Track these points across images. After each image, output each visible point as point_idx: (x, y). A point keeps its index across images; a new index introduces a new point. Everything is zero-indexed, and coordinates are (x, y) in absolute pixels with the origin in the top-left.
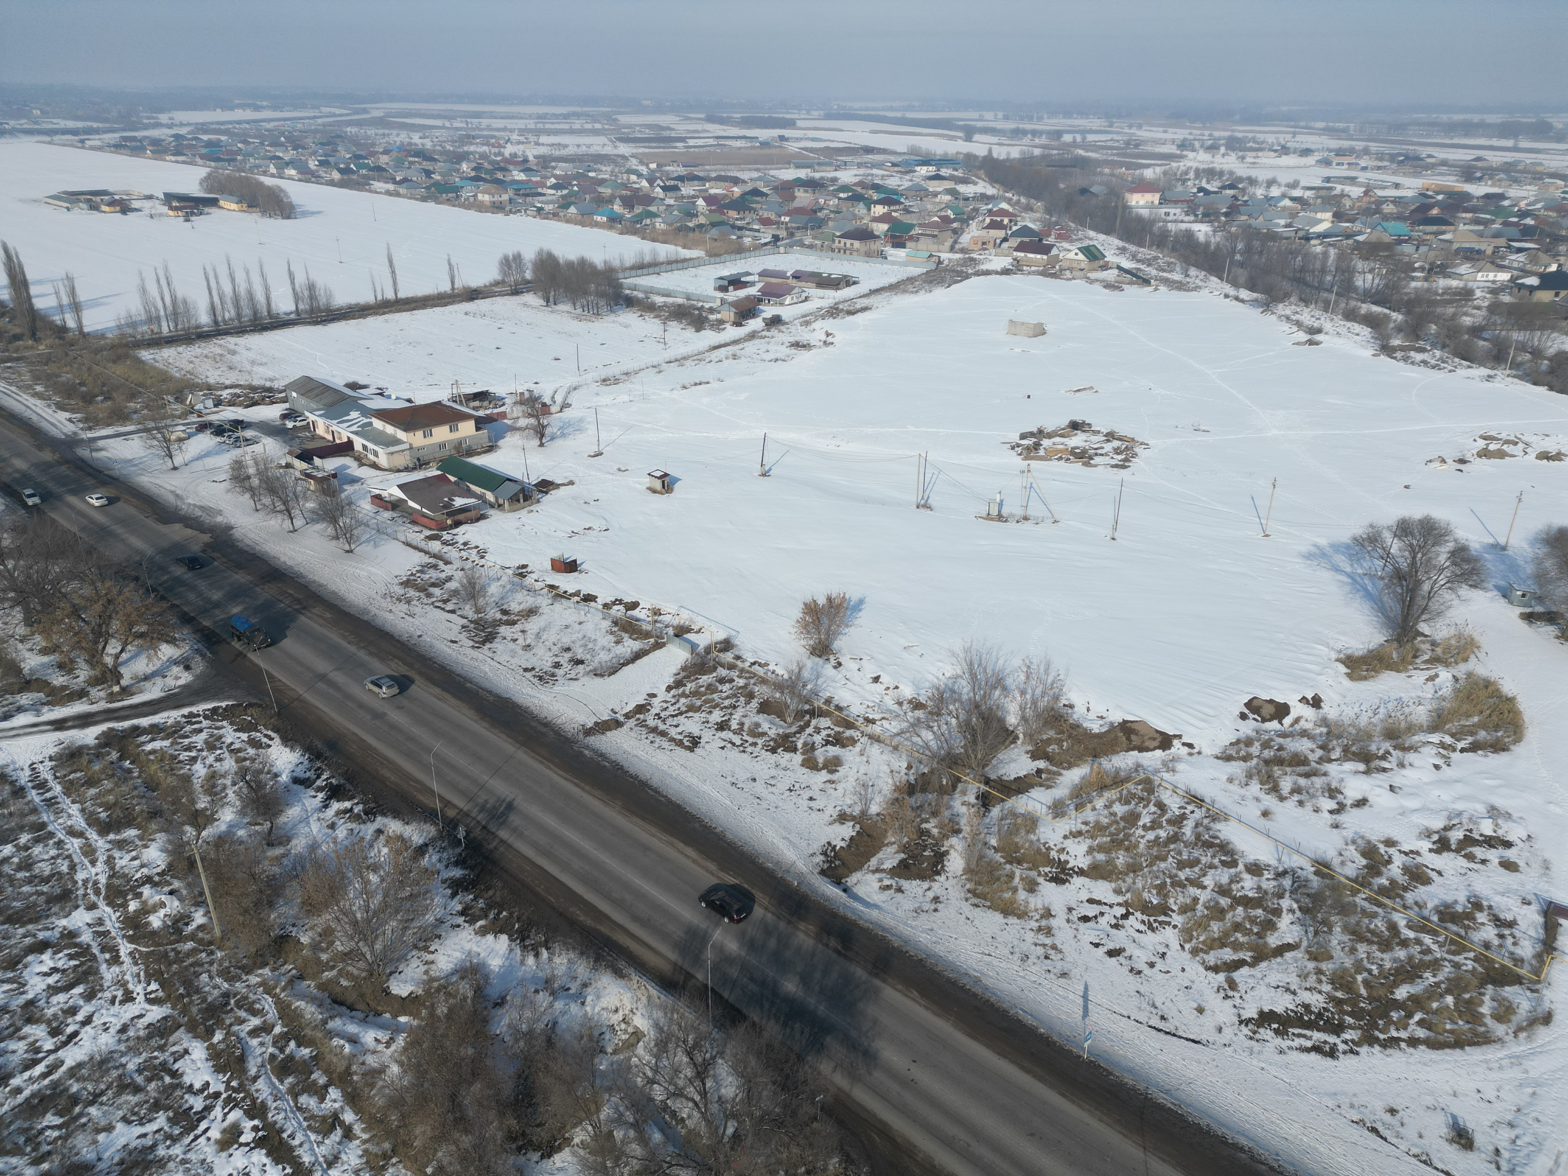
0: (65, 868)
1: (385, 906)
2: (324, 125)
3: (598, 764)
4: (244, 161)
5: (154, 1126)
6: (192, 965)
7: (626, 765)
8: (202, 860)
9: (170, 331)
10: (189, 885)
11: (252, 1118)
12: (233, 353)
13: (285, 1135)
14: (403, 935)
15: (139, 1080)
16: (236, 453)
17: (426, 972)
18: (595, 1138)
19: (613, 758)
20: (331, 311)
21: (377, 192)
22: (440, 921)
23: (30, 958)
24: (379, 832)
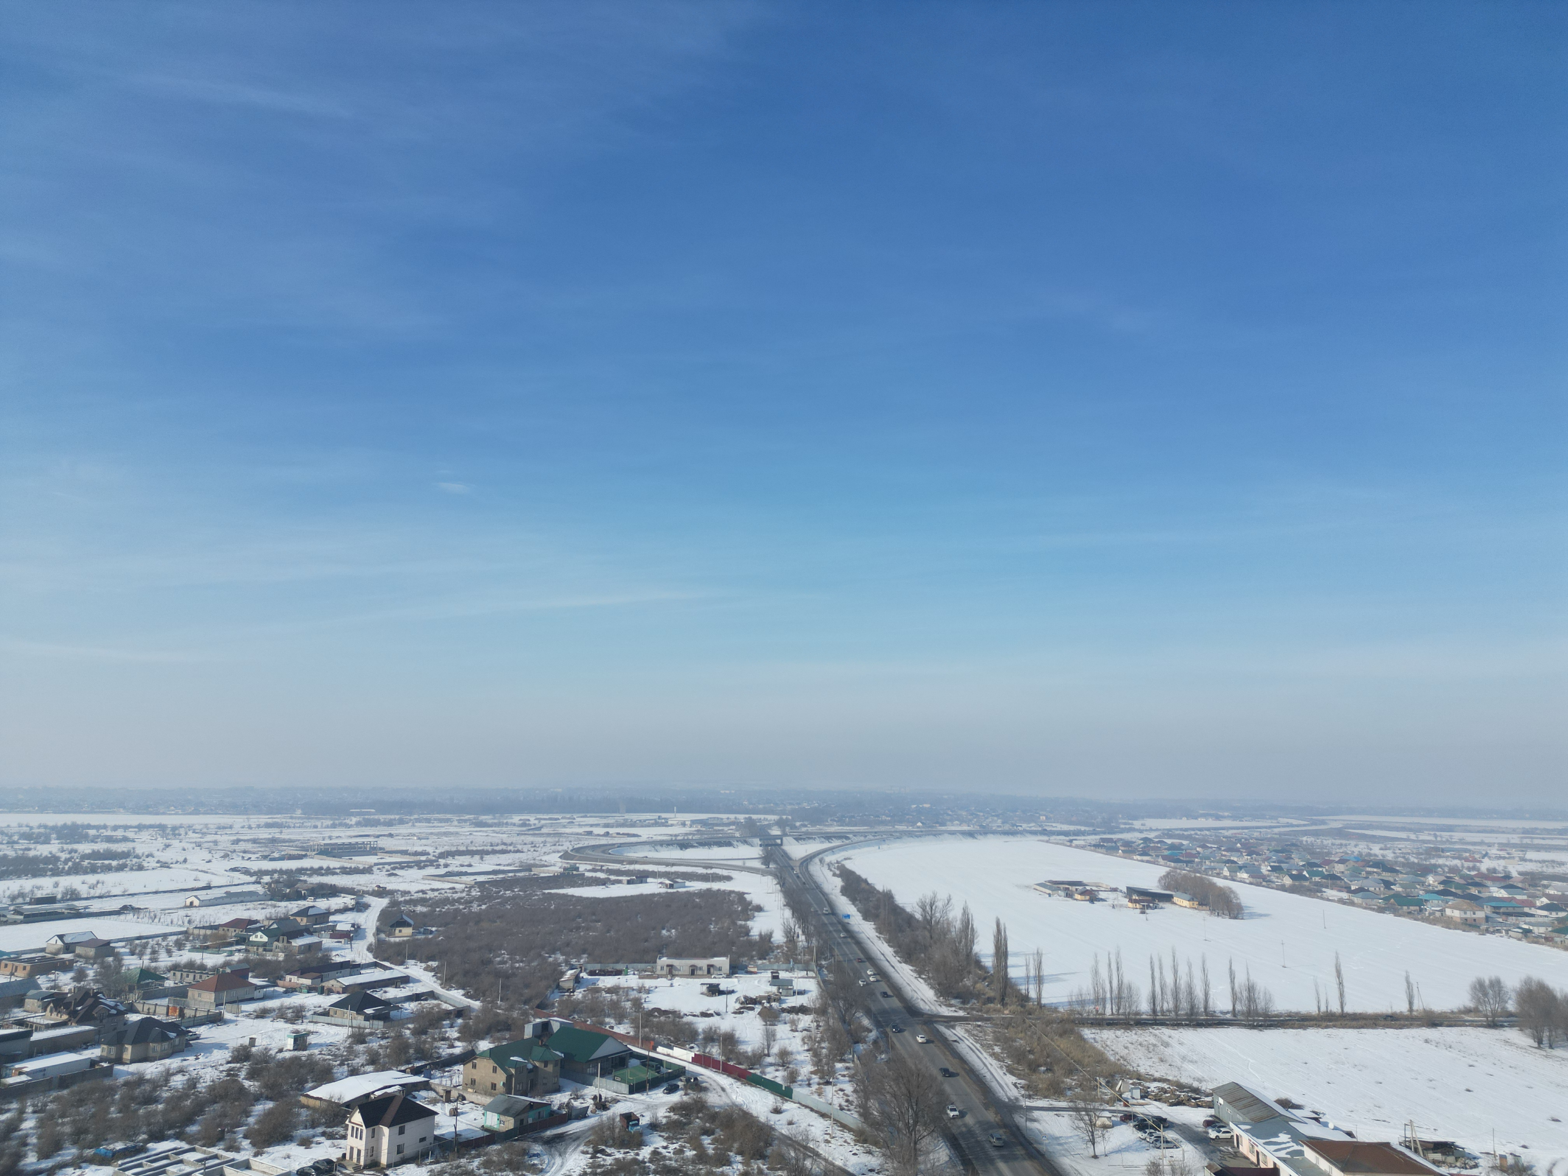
2: (1280, 834)
4: (1201, 863)
9: (1113, 1014)
12: (1166, 1045)
16: (1154, 1154)
20: (1268, 1016)
21: (1328, 900)
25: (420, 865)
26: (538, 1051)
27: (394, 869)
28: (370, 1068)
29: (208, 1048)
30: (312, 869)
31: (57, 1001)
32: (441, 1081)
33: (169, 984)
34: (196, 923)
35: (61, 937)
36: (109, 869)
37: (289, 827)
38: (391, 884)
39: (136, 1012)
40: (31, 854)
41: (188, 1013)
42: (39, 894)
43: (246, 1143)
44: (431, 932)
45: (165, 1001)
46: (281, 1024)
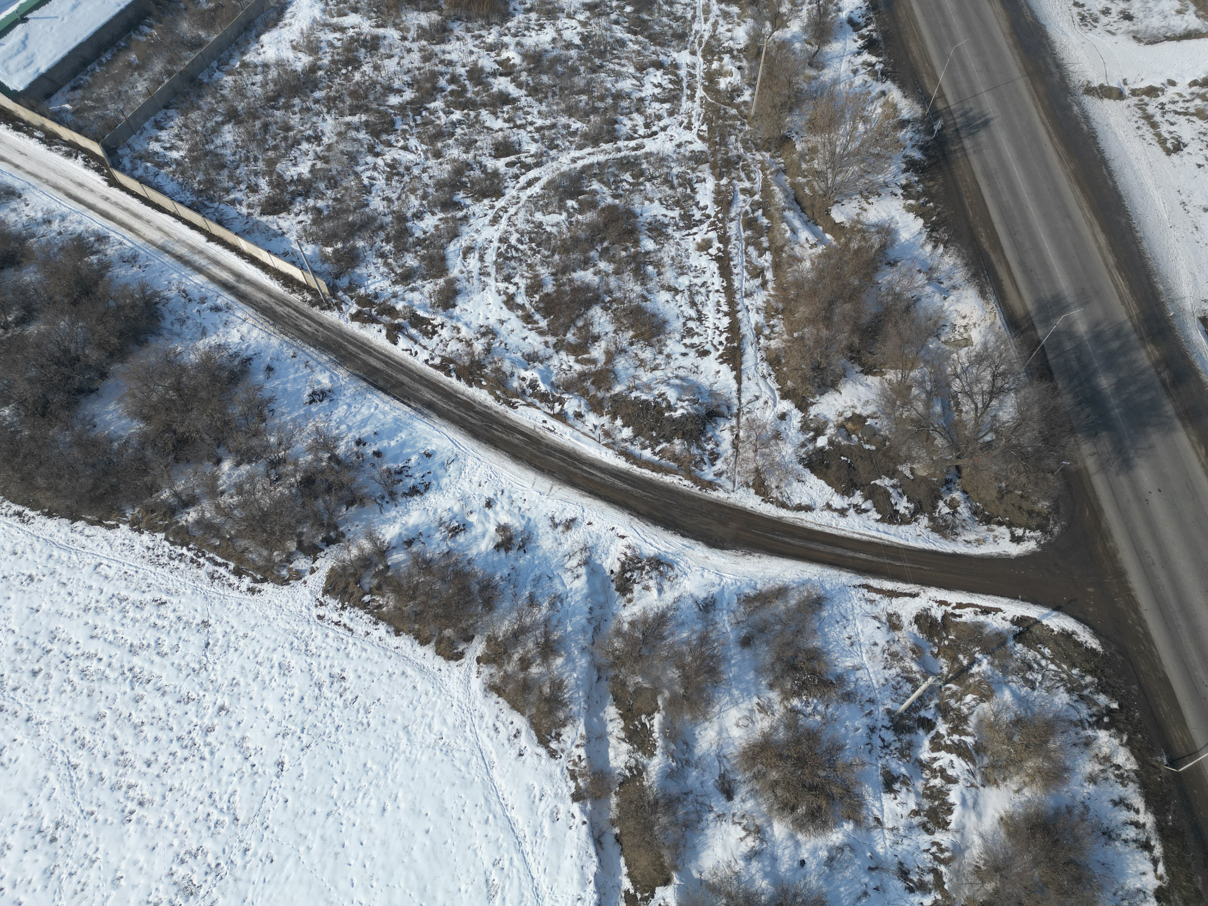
0: (689, 16)
1: (857, 153)
3: (1078, 123)
5: (670, 214)
6: (730, 126)
7: (1101, 136)
8: (766, 53)
10: (751, 69)
11: (720, 242)
13: (732, 263)
14: (858, 180)
15: (676, 182)
17: (858, 215)
18: (900, 383)
19: (1094, 125)
22: (886, 185)
23: (651, 70)
24: (883, 93)
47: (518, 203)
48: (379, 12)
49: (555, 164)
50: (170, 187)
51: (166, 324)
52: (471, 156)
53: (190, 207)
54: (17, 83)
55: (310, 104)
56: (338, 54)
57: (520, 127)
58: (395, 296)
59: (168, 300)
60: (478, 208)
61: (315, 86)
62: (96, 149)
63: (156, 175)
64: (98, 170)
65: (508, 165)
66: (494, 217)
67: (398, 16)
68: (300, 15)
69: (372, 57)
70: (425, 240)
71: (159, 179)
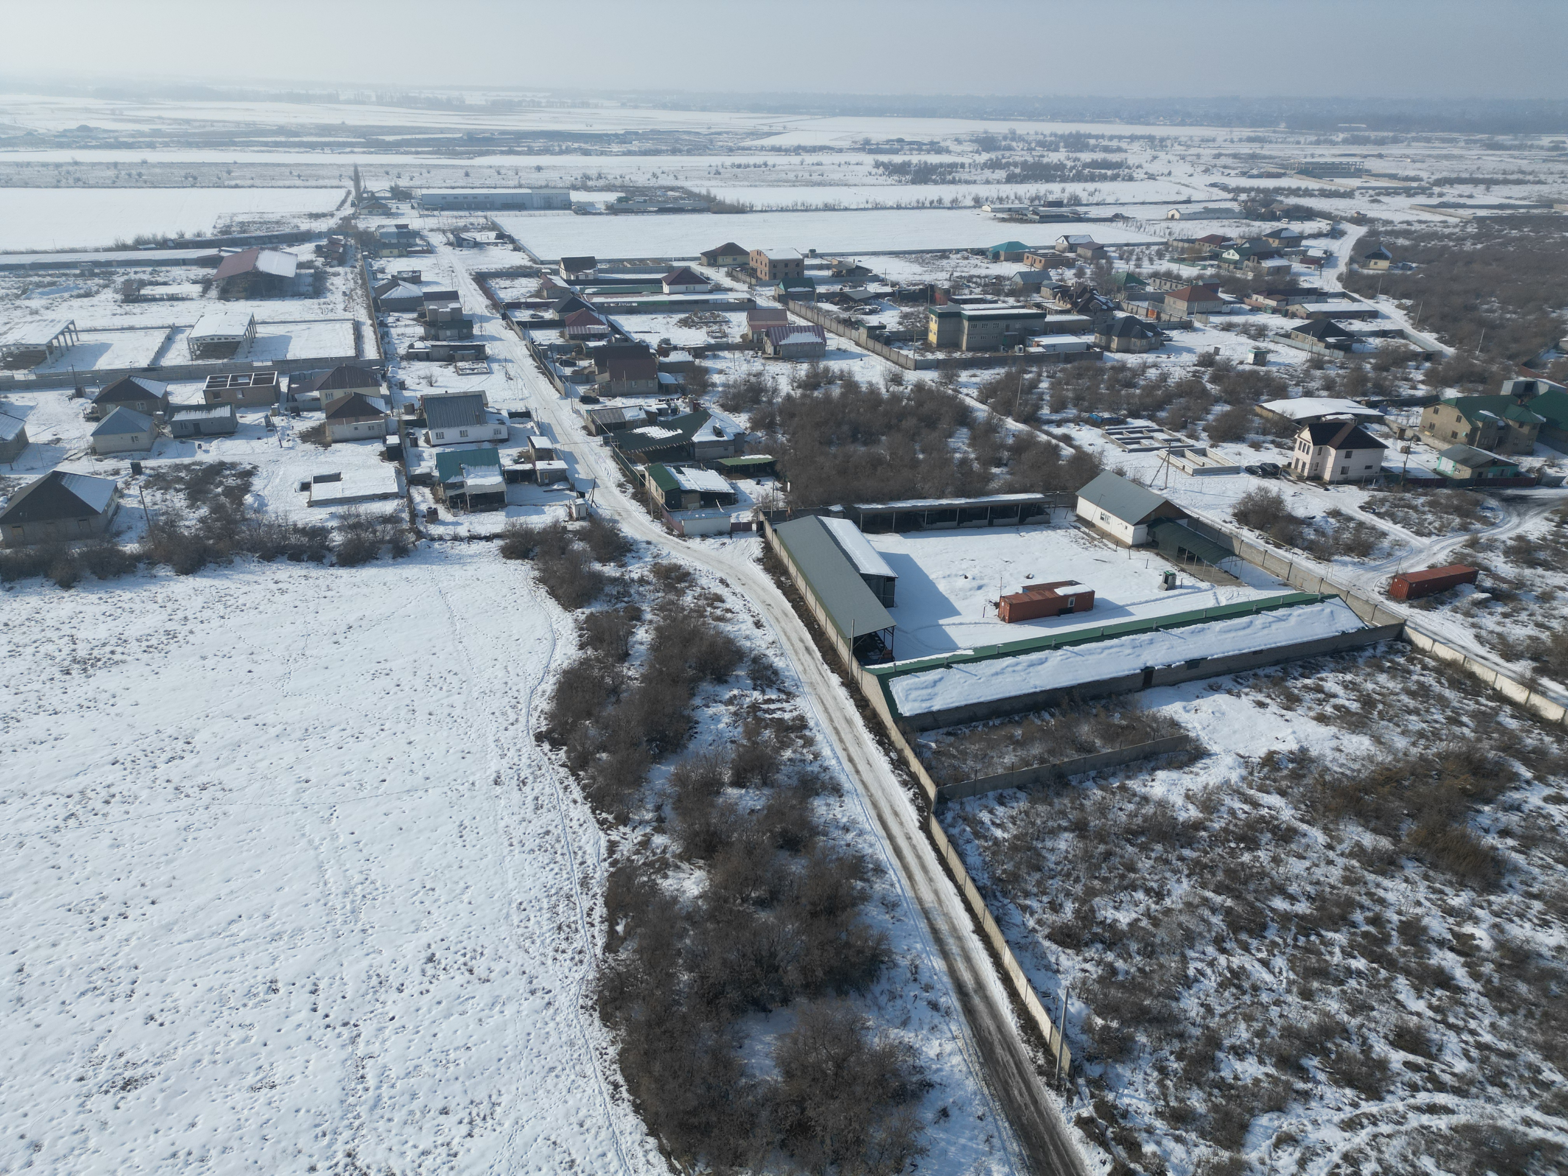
25: (1409, 193)
26: (1514, 410)
27: (1378, 194)
28: (1325, 393)
29: (1179, 350)
30: (1289, 189)
31: (1062, 291)
32: (1396, 418)
33: (1149, 289)
34: (1175, 236)
35: (1066, 237)
36: (1104, 178)
37: (1270, 142)
38: (1373, 211)
39: (1122, 310)
40: (1045, 160)
41: (1164, 317)
42: (1051, 198)
43: (1204, 435)
44: (1411, 268)
45: (1145, 304)
46: (1244, 339)
47: (1401, 1124)
48: (1312, 807)
49: (1489, 1108)
50: (974, 859)
51: (877, 989)
52: (1355, 1022)
53: (979, 889)
54: (906, 709)
55: (1172, 857)
56: (1236, 825)
57: (1450, 1027)
58: (1150, 1130)
59: (896, 965)
60: (1331, 1093)
61: (1190, 843)
62: (932, 791)
63: (968, 842)
64: (920, 809)
65: (1407, 1064)
66: (1351, 1119)
67: (1336, 822)
68: (1213, 771)
69: (1277, 846)
70: (1231, 1087)
71: (968, 847)
